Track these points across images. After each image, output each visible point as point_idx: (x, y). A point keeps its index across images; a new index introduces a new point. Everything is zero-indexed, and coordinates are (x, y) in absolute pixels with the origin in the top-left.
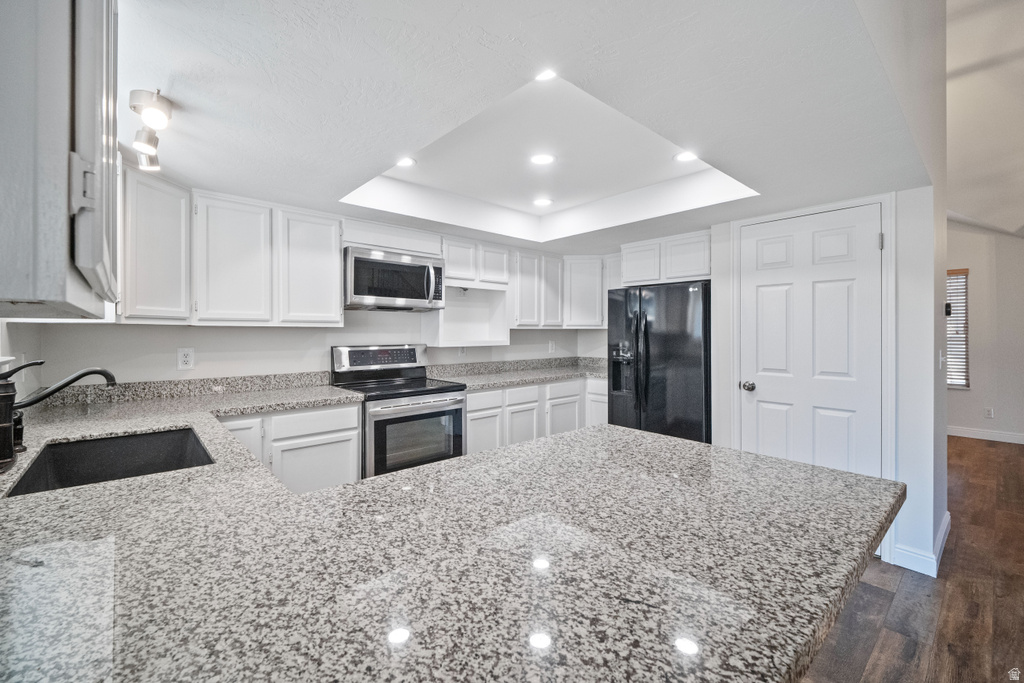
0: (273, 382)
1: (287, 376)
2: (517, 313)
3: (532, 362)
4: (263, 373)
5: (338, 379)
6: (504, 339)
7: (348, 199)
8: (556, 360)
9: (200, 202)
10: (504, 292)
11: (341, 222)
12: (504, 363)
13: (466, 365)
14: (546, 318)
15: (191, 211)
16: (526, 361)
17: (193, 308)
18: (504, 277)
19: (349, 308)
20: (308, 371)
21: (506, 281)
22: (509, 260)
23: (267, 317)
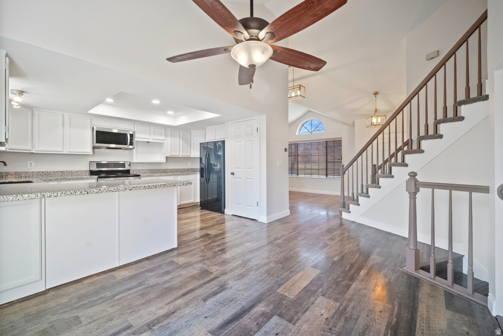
0: (66, 173)
1: (71, 171)
2: (169, 151)
3: (180, 169)
4: (62, 170)
5: (92, 173)
6: (164, 160)
7: (91, 112)
8: (191, 169)
9: (36, 113)
10: (163, 143)
11: (91, 118)
12: (167, 169)
13: (149, 170)
14: (183, 153)
15: (32, 116)
16: (177, 169)
17: (33, 147)
18: (163, 138)
19: (94, 148)
20: (80, 170)
21: (164, 139)
22: (165, 132)
23: (62, 150)
